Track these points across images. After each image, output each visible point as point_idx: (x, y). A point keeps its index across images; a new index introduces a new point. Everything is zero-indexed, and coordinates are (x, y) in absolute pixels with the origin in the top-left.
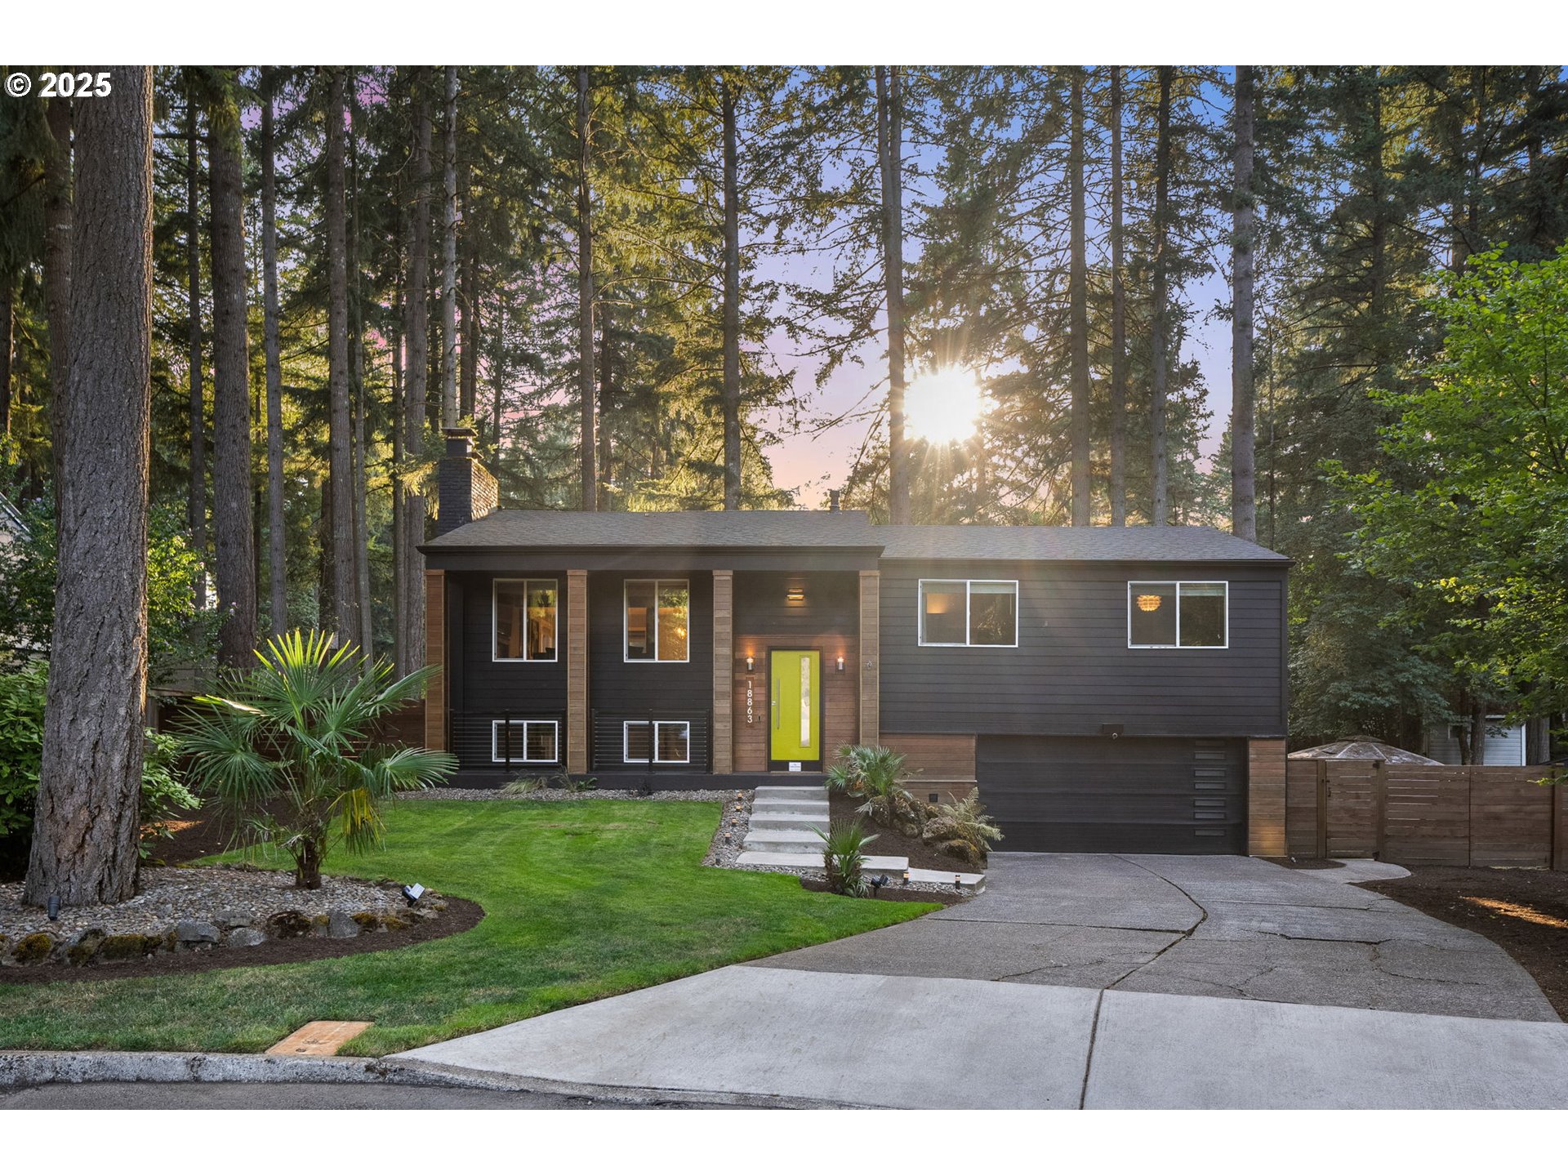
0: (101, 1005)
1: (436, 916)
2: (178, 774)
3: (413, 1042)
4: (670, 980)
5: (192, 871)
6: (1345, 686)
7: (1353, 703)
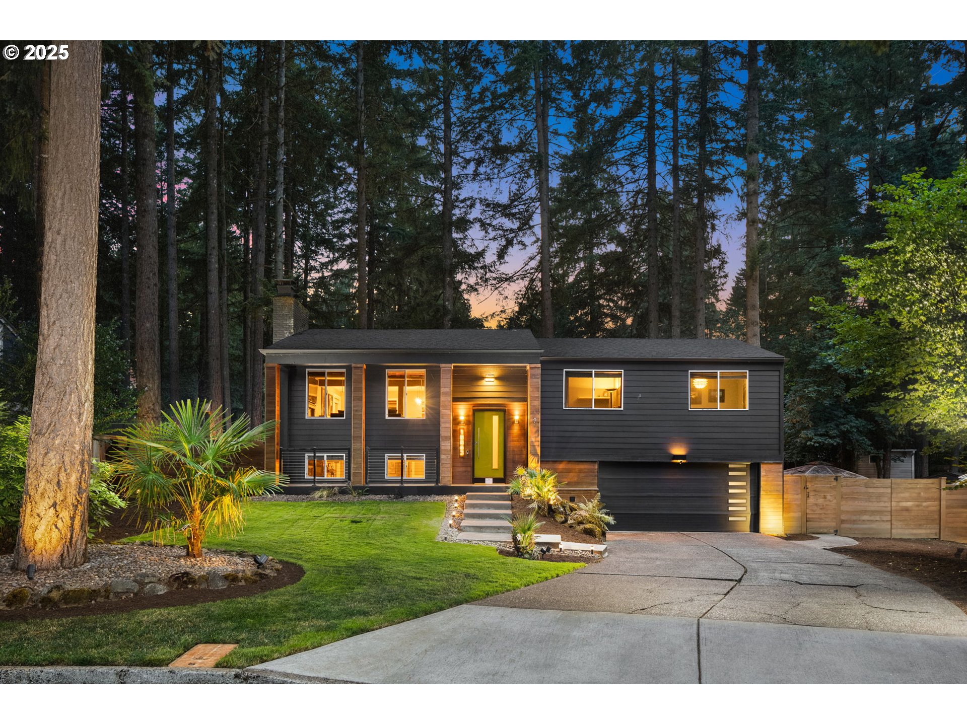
0: (61, 635)
1: (275, 575)
2: (112, 486)
3: (265, 658)
4: (426, 614)
5: (120, 546)
6: (810, 433)
7: (815, 442)
